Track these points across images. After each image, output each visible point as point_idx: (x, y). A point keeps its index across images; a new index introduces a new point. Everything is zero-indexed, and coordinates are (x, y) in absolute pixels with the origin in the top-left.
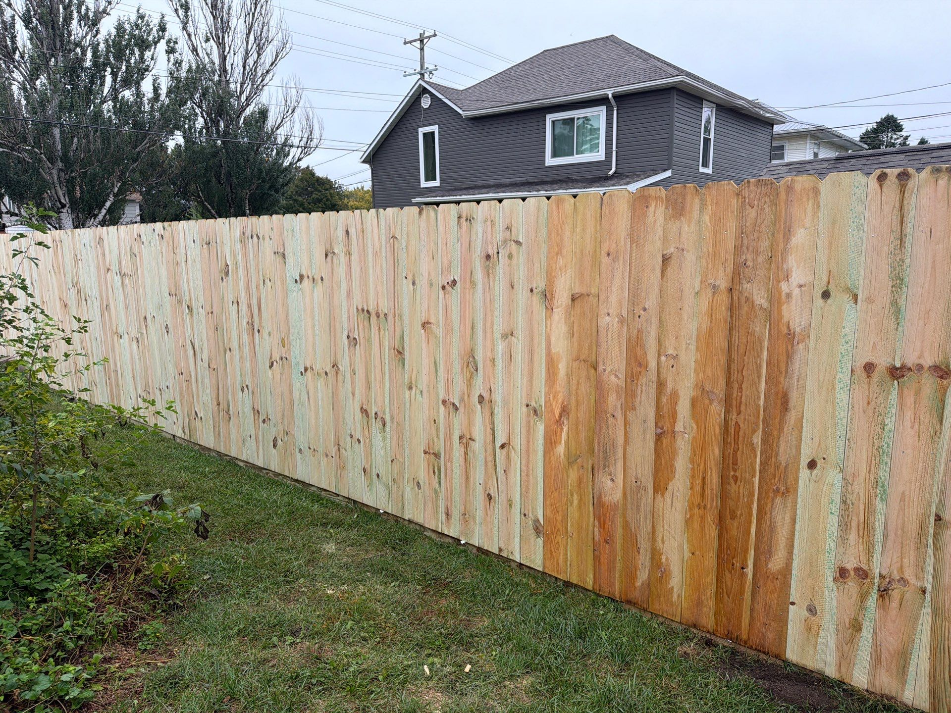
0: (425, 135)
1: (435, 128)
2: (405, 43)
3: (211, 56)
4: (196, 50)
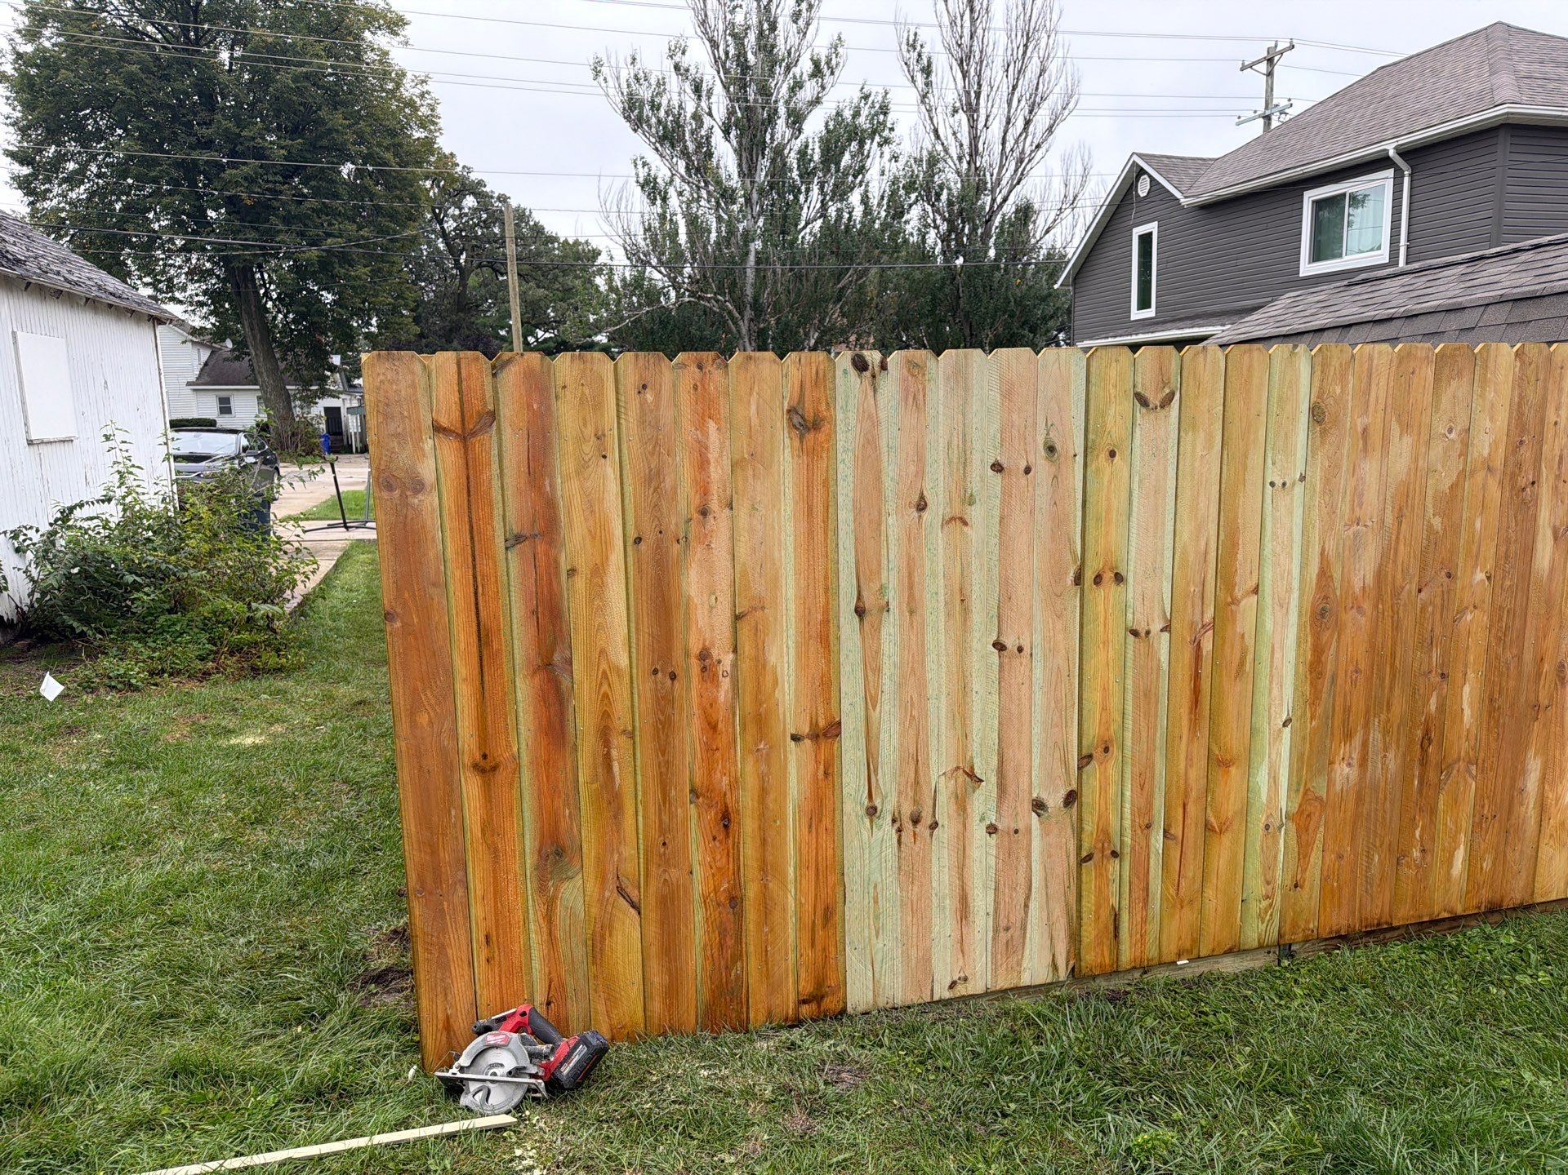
0: (1141, 237)
1: (1152, 227)
2: (1242, 70)
3: (959, 135)
4: (936, 131)
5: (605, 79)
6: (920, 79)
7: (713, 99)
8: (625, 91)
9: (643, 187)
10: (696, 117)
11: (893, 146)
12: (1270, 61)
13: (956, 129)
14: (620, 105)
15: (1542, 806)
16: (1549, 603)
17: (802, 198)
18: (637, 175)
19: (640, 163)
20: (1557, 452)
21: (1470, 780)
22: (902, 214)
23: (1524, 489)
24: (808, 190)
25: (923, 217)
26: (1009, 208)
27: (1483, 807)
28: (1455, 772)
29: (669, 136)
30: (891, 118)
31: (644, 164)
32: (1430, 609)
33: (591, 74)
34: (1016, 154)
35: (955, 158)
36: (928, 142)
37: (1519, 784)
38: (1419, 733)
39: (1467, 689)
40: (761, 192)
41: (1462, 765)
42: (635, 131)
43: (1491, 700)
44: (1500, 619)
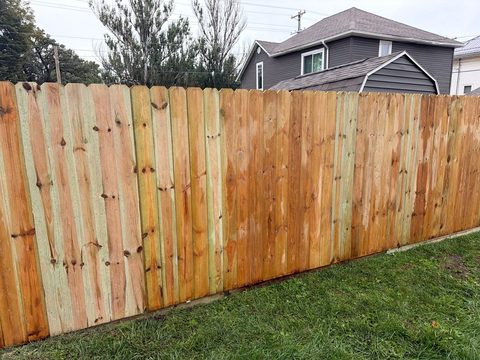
0: (259, 67)
1: (262, 63)
2: (292, 18)
3: (211, 33)
4: (204, 32)
5: (93, 7)
6: (199, 14)
7: (131, 16)
8: (101, 12)
9: (108, 44)
10: (126, 22)
11: (190, 35)
12: (299, 16)
13: (210, 31)
14: (99, 16)
15: (310, 239)
16: (307, 175)
17: (162, 50)
18: (106, 40)
19: (106, 36)
20: (307, 126)
21: (285, 232)
22: (194, 57)
23: (296, 139)
24: (164, 48)
25: (201, 59)
26: (227, 57)
27: (290, 240)
28: (280, 230)
29: (117, 27)
30: (189, 26)
31: (108, 36)
32: (268, 178)
33: (89, 5)
34: (229, 40)
35: (210, 40)
36: (202, 35)
37: (302, 232)
38: (267, 218)
39: (282, 203)
40: (148, 47)
41: (282, 227)
42: (105, 25)
43: (290, 206)
44: (291, 180)
